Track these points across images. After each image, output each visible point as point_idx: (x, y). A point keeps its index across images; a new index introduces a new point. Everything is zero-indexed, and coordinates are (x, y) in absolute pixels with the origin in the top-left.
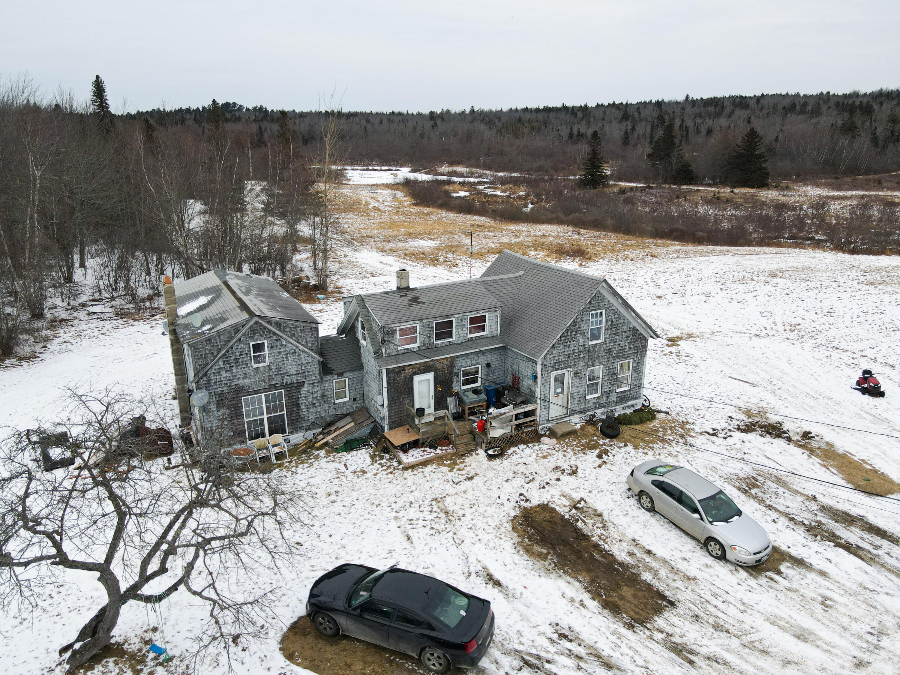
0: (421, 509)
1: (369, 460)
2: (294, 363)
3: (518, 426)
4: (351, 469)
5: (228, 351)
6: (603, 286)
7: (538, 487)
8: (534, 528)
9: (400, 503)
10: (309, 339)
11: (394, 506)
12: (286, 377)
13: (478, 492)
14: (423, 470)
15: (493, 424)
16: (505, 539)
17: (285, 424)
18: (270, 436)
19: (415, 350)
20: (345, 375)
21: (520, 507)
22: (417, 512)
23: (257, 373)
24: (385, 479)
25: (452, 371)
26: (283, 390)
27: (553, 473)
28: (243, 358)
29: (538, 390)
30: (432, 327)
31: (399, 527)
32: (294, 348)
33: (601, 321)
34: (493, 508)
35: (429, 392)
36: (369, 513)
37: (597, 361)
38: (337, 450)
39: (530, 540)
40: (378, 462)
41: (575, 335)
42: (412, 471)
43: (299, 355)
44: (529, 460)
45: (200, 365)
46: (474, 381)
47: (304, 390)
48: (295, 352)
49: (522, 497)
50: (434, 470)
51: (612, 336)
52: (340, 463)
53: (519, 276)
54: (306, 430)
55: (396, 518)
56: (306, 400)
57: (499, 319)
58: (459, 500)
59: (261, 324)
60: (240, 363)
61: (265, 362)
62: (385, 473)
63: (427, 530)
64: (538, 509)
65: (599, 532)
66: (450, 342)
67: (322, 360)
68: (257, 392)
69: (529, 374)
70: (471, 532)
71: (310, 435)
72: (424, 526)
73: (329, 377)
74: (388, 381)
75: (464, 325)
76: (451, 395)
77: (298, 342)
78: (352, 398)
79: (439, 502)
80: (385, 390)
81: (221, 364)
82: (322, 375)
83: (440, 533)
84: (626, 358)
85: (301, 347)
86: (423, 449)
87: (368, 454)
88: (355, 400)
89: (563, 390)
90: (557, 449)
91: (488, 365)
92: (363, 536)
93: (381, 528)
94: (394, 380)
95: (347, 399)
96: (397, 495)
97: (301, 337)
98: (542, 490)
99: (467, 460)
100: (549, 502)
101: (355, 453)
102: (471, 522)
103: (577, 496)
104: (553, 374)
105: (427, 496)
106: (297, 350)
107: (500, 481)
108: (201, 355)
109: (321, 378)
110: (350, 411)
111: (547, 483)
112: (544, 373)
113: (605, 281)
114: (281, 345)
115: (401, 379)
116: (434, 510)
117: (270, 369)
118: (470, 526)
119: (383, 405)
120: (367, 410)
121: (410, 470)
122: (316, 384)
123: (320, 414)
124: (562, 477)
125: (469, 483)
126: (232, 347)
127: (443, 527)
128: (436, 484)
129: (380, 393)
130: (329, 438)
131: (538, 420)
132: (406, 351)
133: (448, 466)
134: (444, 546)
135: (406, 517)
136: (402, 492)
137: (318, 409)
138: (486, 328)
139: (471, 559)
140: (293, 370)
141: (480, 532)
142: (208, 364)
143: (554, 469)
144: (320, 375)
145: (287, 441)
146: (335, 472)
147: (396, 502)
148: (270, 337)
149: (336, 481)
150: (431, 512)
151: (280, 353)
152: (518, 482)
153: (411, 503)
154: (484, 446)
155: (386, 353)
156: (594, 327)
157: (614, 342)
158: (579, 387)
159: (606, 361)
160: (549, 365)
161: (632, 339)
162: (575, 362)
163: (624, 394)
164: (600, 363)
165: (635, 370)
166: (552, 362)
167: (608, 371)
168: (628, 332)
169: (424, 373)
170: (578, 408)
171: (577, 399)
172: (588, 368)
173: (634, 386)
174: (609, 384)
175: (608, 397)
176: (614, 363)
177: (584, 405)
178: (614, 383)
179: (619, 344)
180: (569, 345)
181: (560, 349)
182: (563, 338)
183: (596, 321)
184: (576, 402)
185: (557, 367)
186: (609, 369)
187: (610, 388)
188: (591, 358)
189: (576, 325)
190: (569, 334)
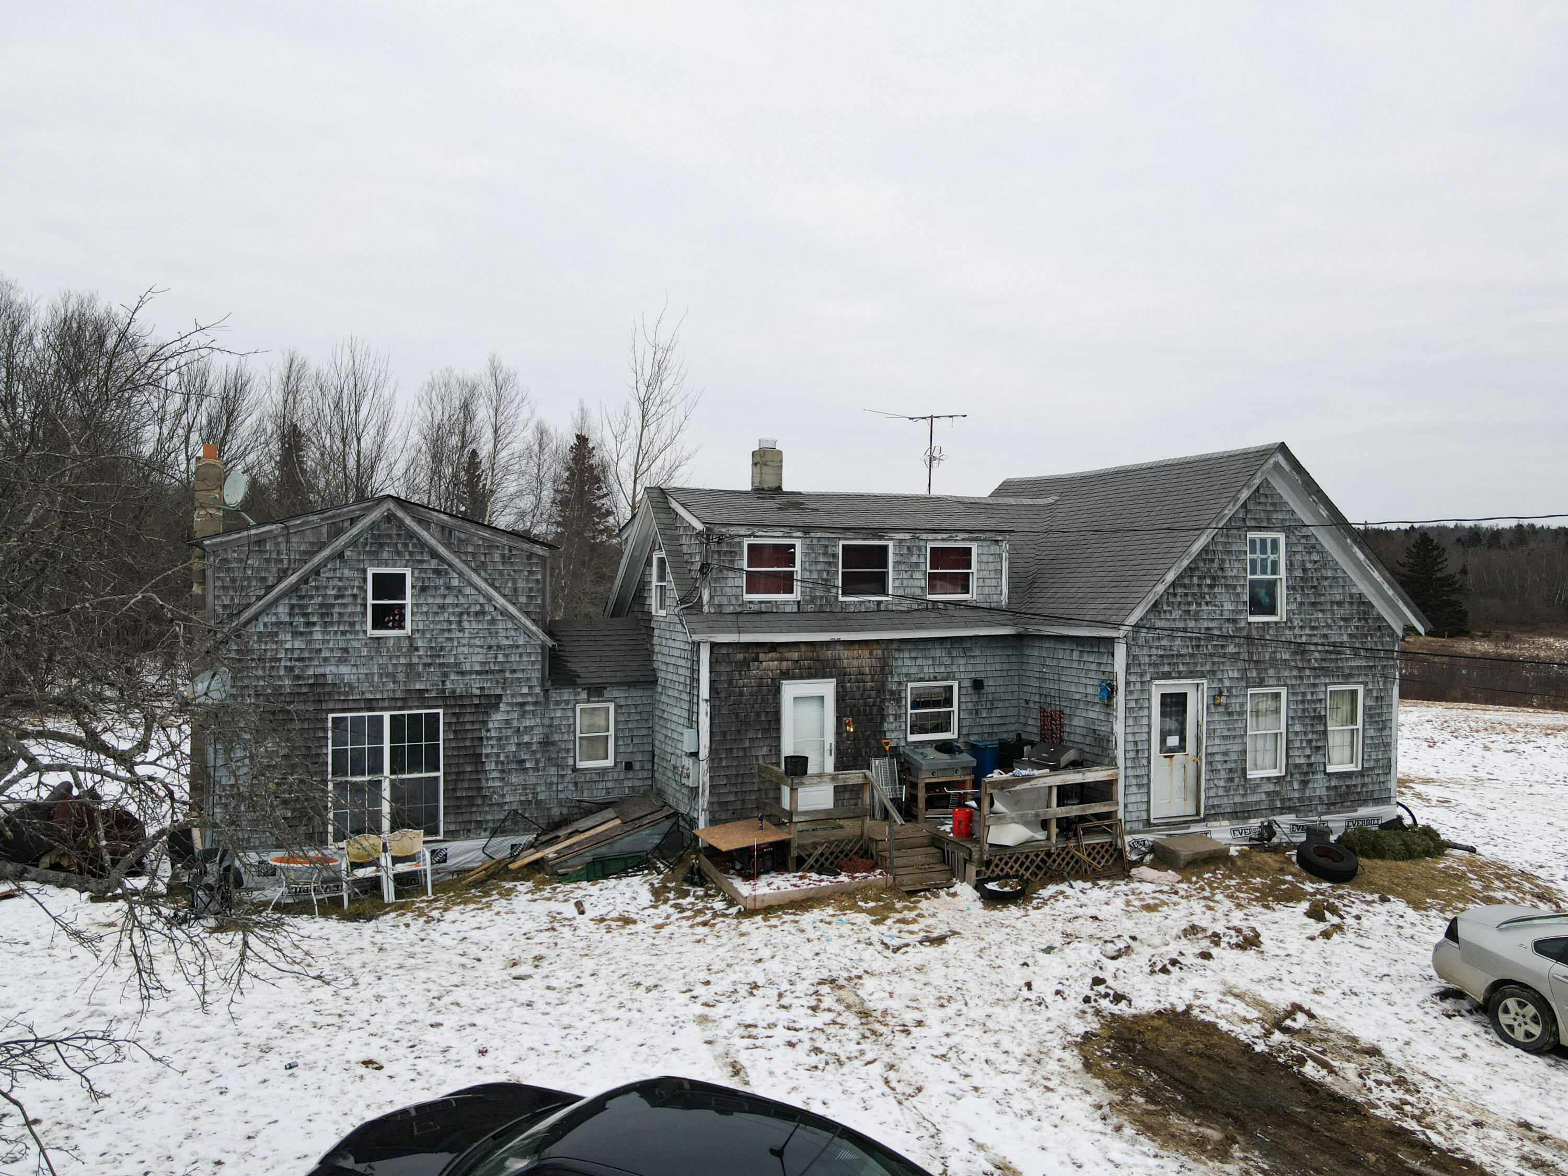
0: (784, 1001)
1: (645, 897)
2: (478, 642)
3: (1067, 827)
4: (590, 913)
5: (306, 582)
6: (1277, 465)
7: (1148, 969)
8: (1160, 1071)
9: (722, 984)
10: (521, 584)
11: (699, 990)
12: (453, 677)
13: (961, 971)
14: (797, 918)
15: (998, 806)
16: (1062, 1090)
17: (437, 808)
18: (393, 830)
19: (788, 609)
20: (607, 694)
21: (1097, 1012)
22: (773, 1009)
23: (378, 650)
24: (685, 935)
25: (883, 683)
26: (441, 711)
27: (1183, 940)
28: (344, 605)
29: (1119, 728)
30: (835, 556)
31: (709, 1042)
32: (482, 600)
33: (1275, 564)
34: (1014, 1011)
35: (822, 733)
36: (621, 1006)
37: (1271, 672)
38: (565, 878)
39: (1150, 1099)
40: (671, 903)
41: (1211, 586)
42: (765, 920)
43: (493, 621)
44: (1104, 912)
45: (224, 607)
46: (942, 725)
47: (497, 718)
48: (483, 613)
49: (1102, 989)
50: (829, 919)
51: (1306, 607)
52: (566, 901)
53: (1048, 505)
54: (494, 833)
55: (703, 1020)
56: (501, 747)
57: (1005, 565)
58: (905, 988)
59: (401, 522)
60: (336, 618)
61: (403, 628)
62: (685, 923)
63: (800, 1054)
64: (1157, 1023)
65: (1389, 1095)
66: (879, 603)
67: (550, 643)
68: (370, 705)
69: (1090, 690)
70: (945, 1066)
71: (502, 846)
72: (791, 1044)
73: (567, 695)
74: (712, 682)
75: (917, 564)
76: (880, 753)
77: (492, 585)
78: (624, 759)
79: (841, 987)
80: (704, 708)
81: (282, 610)
82: (548, 684)
83: (841, 1064)
84: (1347, 677)
85: (500, 601)
86: (800, 874)
87: (647, 886)
88: (629, 766)
89: (1183, 740)
90: (1182, 893)
91: (978, 685)
92: (588, 1058)
93: (649, 1042)
94: (730, 683)
95: (609, 762)
96: (714, 968)
97: (501, 573)
98: (1162, 977)
99: (924, 904)
100: (1189, 1007)
101: (612, 882)
102: (944, 1040)
103: (1280, 998)
104: (1158, 689)
105: (804, 973)
106: (488, 608)
107: (1025, 949)
108: (233, 580)
109: (546, 691)
110: (615, 795)
111: (1174, 962)
112: (1132, 678)
113: (1283, 448)
114: (448, 588)
115: (748, 682)
116: (823, 1005)
117: (414, 648)
118: (941, 1051)
119: (695, 755)
120: (660, 793)
121: (759, 918)
122: (529, 708)
123: (535, 794)
124: (1215, 951)
125: (931, 952)
126: (316, 572)
127: (853, 1048)
128: (834, 947)
129: (692, 722)
130: (549, 852)
131: (1120, 815)
132: (764, 608)
133: (870, 912)
134: (856, 1098)
135: (736, 1019)
136: (730, 961)
137: (532, 779)
138: (973, 584)
139: (948, 1139)
140: (474, 660)
141: (974, 1068)
142: (249, 605)
143: (1186, 933)
144: (542, 685)
145: (439, 857)
146: (546, 919)
147: (708, 983)
148: (422, 561)
149: (545, 937)
150: (814, 1009)
151: (442, 607)
152: (1084, 952)
153: (755, 986)
154: (972, 870)
155: (710, 603)
156: (1259, 576)
157: (1313, 628)
158: (1225, 738)
159: (1295, 677)
160: (1147, 660)
161: (1357, 627)
162: (1214, 663)
163: (1348, 782)
164: (1279, 678)
165: (1371, 716)
166: (1154, 651)
167: (1300, 706)
168: (1347, 606)
169: (809, 677)
170: (1225, 800)
171: (1223, 772)
172: (1247, 687)
173: (1372, 764)
174: (1304, 744)
175: (1304, 783)
176: (1314, 685)
177: (1244, 796)
178: (1319, 744)
179: (1325, 636)
180: (1197, 612)
181: (1174, 620)
182: (1179, 591)
183: (1263, 560)
184: (1222, 783)
185: (1166, 669)
186: (1303, 702)
187: (1309, 757)
188: (1256, 662)
189: (1212, 561)
190: (1196, 581)
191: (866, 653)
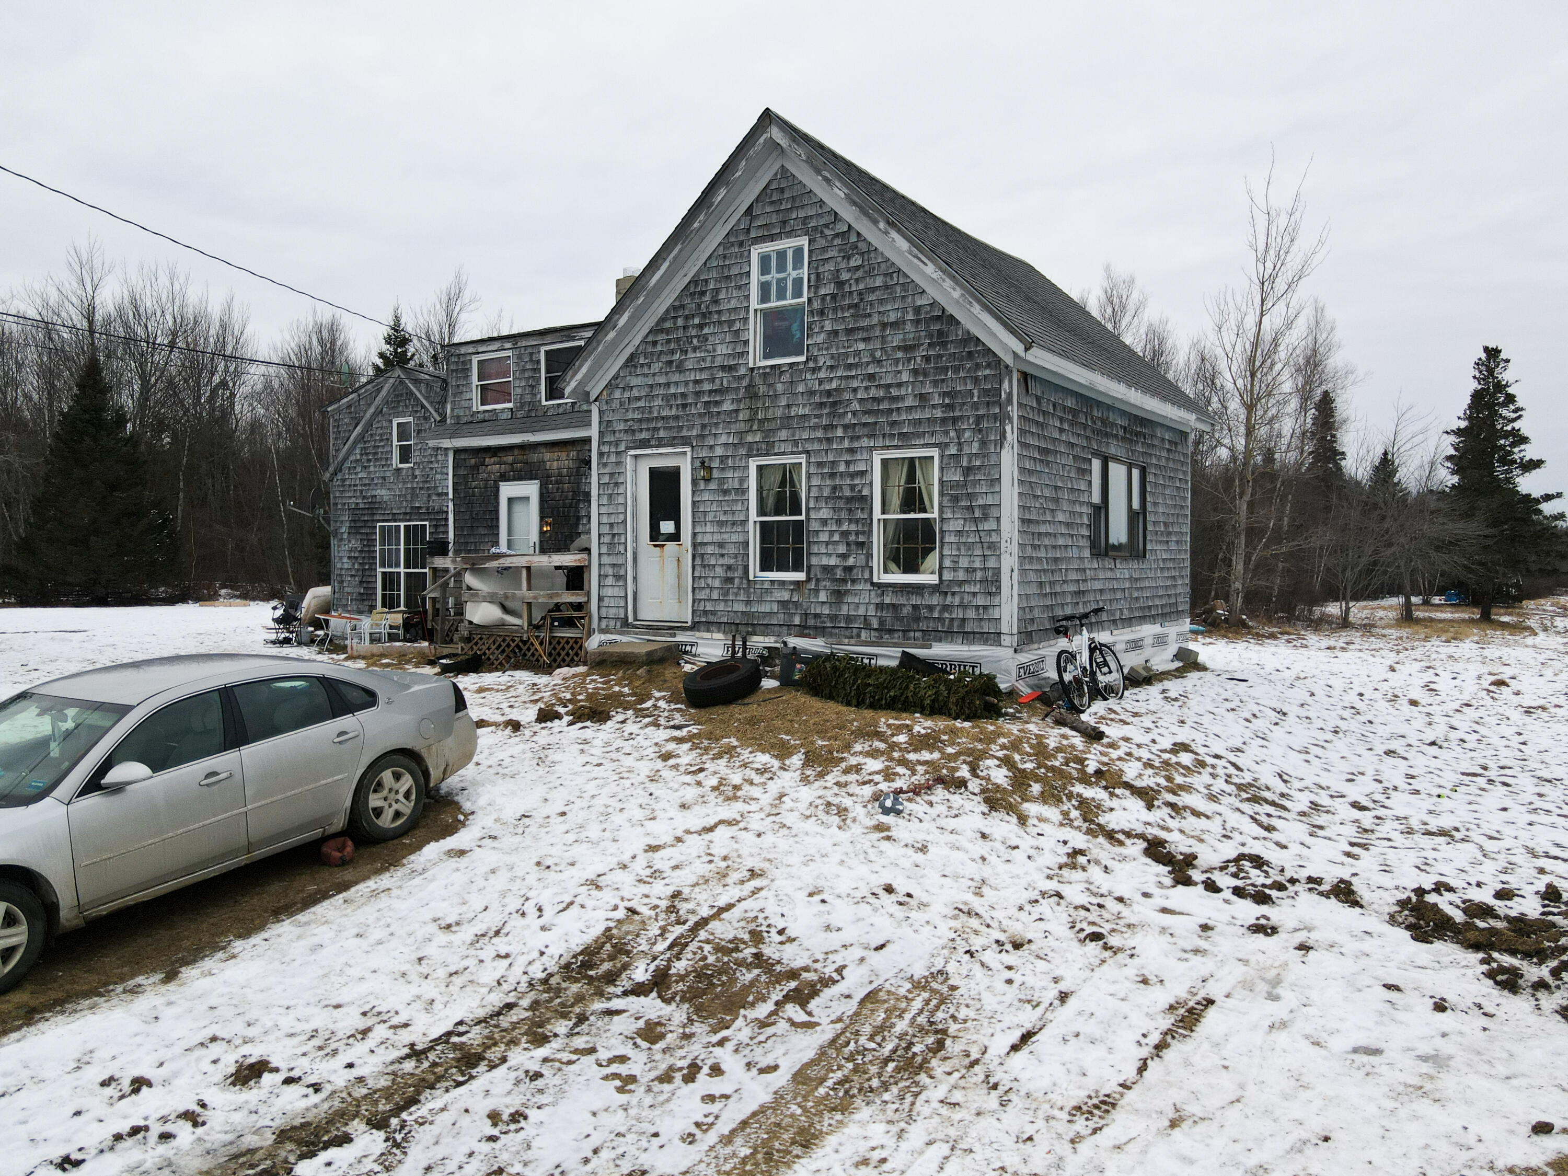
5: (367, 431)
19: (506, 416)
23: (398, 478)
25: (578, 484)
26: (427, 523)
28: (383, 447)
30: (539, 362)
33: (799, 283)
35: (529, 529)
37: (783, 434)
41: (700, 327)
45: (336, 451)
51: (840, 338)
59: (406, 384)
60: (380, 456)
66: (574, 404)
68: (395, 517)
74: (455, 484)
80: (452, 508)
81: (358, 452)
84: (911, 438)
89: (677, 525)
94: (467, 484)
104: (646, 461)
108: (339, 433)
115: (478, 483)
117: (415, 476)
126: (371, 424)
131: (592, 609)
132: (493, 416)
142: (342, 449)
148: (417, 412)
156: (774, 304)
157: (850, 367)
158: (721, 523)
159: (820, 440)
160: (622, 427)
161: (927, 359)
162: (704, 426)
163: (915, 600)
164: (796, 443)
165: (956, 499)
166: (630, 415)
167: (828, 482)
168: (909, 327)
169: (520, 479)
170: (721, 607)
171: (718, 569)
172: (749, 456)
173: (961, 576)
174: (836, 537)
175: (839, 595)
176: (852, 451)
177: (748, 602)
178: (861, 539)
179: (871, 377)
180: (681, 362)
181: (654, 375)
182: (661, 337)
183: (779, 281)
184: (717, 583)
185: (644, 435)
186: (832, 475)
187: (844, 556)
188: (761, 421)
189: (703, 293)
190: (680, 322)
191: (563, 455)
